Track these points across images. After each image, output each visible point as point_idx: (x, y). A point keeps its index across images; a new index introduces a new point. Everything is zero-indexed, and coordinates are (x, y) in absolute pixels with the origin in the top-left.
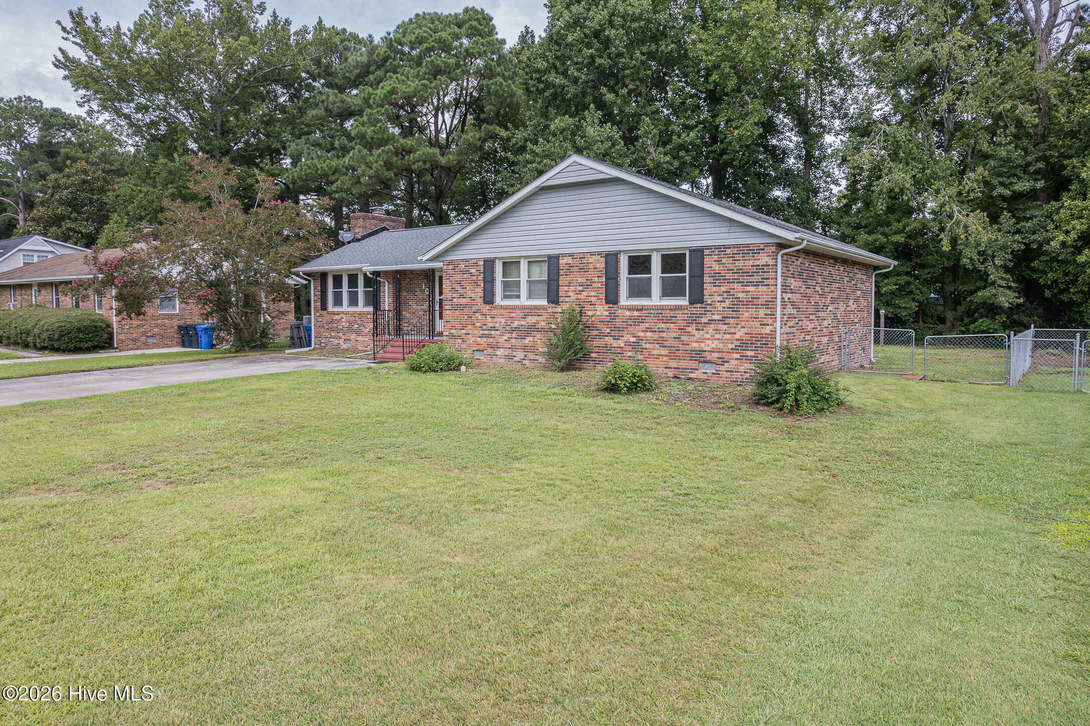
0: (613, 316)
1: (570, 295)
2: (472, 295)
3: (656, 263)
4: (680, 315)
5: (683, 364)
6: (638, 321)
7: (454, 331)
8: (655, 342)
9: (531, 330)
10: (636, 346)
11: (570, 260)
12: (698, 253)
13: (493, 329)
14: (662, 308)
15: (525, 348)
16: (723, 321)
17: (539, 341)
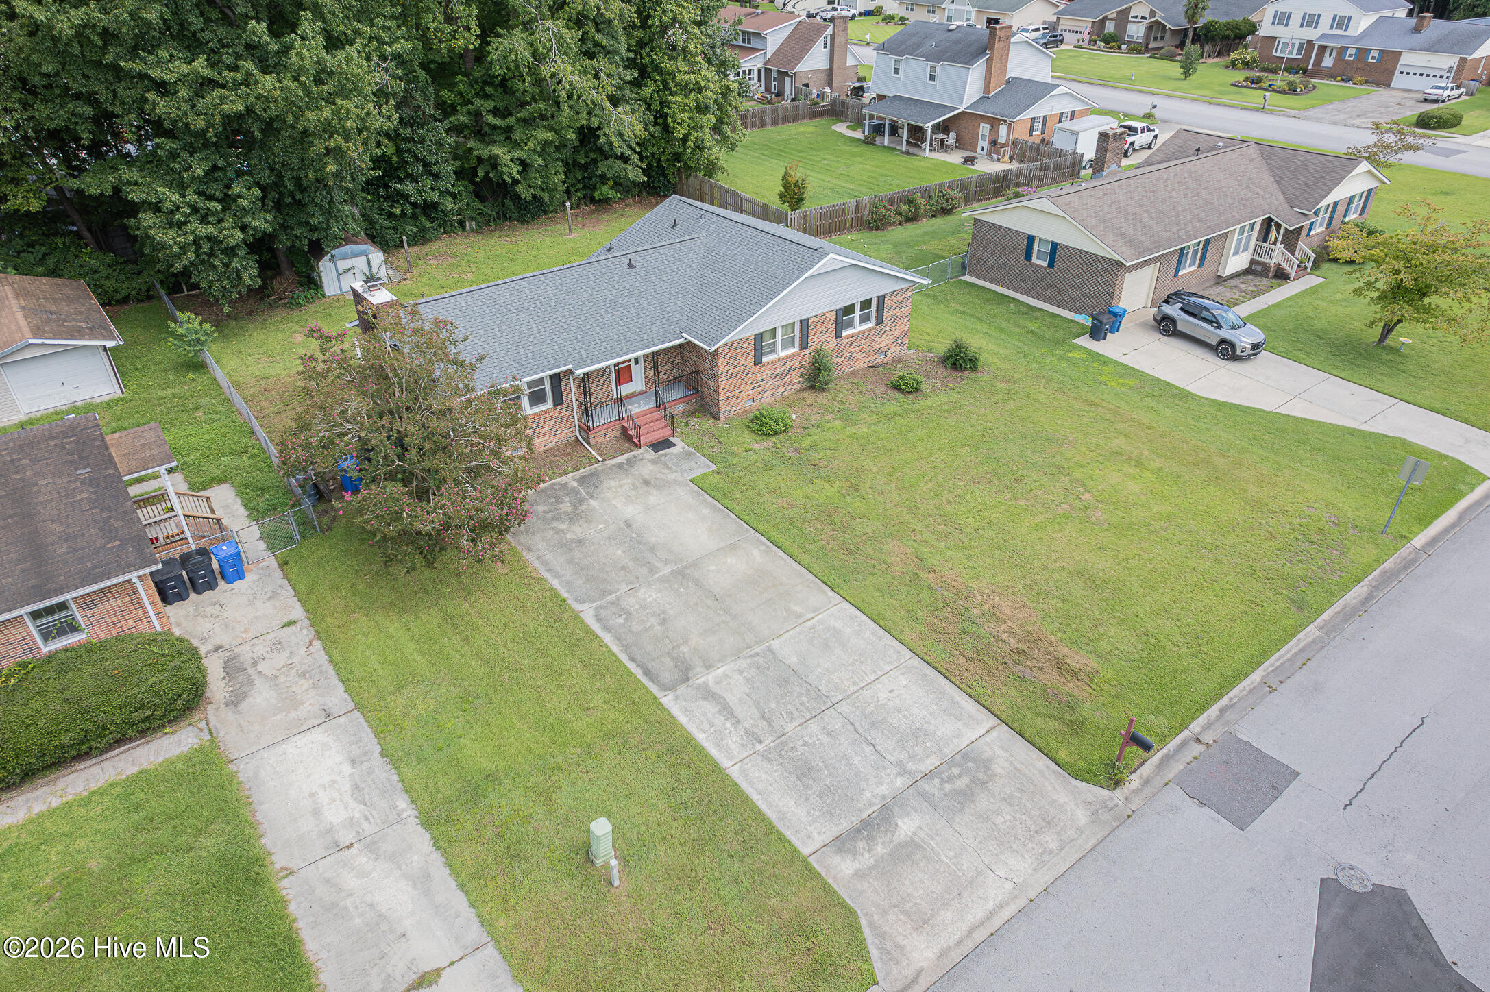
0: (838, 345)
1: (814, 341)
2: (745, 363)
3: (858, 308)
4: (872, 333)
5: (872, 358)
6: (851, 343)
7: (729, 394)
8: (860, 351)
9: (787, 373)
10: (850, 358)
11: (815, 319)
12: (881, 299)
13: (762, 380)
14: (864, 331)
15: (785, 385)
16: (890, 330)
17: (795, 377)
